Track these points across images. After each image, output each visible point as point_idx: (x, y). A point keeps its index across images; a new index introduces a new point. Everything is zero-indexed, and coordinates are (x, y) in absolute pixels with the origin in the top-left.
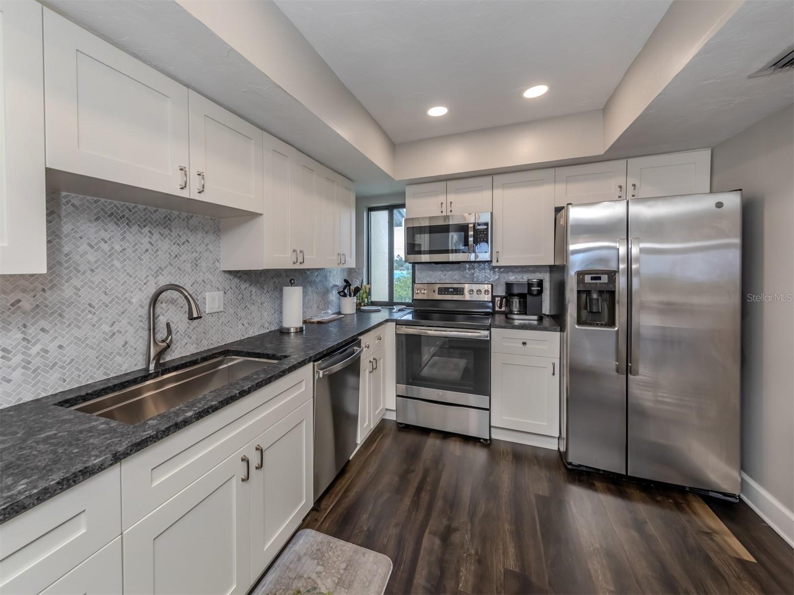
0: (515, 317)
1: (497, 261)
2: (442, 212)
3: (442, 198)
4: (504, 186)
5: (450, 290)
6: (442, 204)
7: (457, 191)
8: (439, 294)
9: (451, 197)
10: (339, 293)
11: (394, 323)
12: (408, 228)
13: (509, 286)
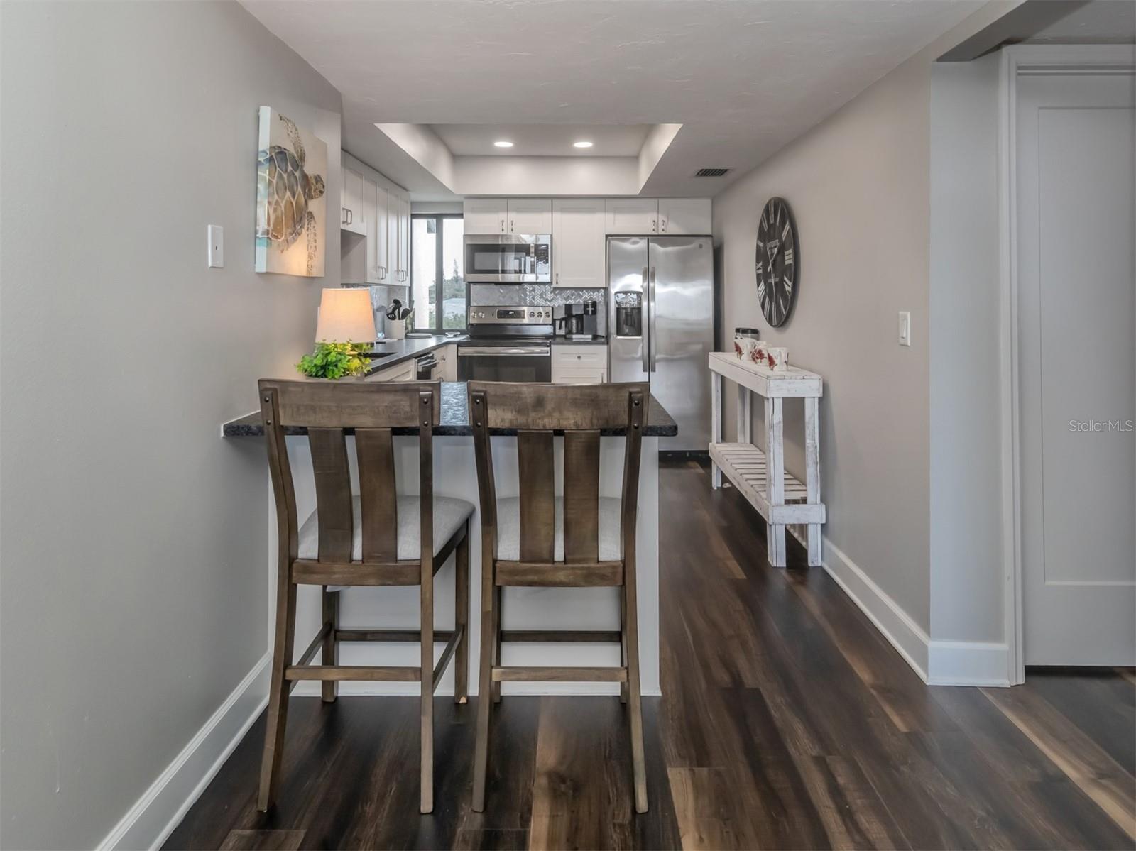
0: (574, 336)
1: (557, 283)
2: (503, 230)
3: (503, 216)
4: (563, 210)
5: (511, 313)
6: (503, 221)
7: (519, 210)
8: (498, 317)
9: (513, 216)
10: (388, 315)
11: (456, 346)
12: (468, 245)
13: (568, 308)
